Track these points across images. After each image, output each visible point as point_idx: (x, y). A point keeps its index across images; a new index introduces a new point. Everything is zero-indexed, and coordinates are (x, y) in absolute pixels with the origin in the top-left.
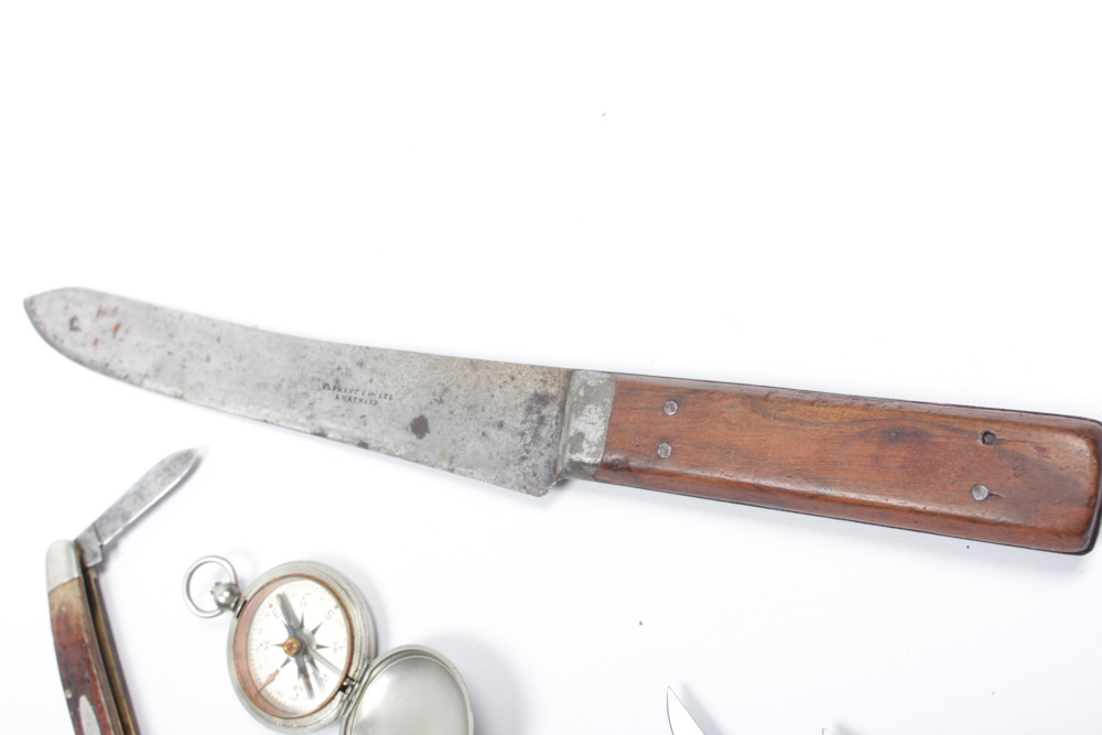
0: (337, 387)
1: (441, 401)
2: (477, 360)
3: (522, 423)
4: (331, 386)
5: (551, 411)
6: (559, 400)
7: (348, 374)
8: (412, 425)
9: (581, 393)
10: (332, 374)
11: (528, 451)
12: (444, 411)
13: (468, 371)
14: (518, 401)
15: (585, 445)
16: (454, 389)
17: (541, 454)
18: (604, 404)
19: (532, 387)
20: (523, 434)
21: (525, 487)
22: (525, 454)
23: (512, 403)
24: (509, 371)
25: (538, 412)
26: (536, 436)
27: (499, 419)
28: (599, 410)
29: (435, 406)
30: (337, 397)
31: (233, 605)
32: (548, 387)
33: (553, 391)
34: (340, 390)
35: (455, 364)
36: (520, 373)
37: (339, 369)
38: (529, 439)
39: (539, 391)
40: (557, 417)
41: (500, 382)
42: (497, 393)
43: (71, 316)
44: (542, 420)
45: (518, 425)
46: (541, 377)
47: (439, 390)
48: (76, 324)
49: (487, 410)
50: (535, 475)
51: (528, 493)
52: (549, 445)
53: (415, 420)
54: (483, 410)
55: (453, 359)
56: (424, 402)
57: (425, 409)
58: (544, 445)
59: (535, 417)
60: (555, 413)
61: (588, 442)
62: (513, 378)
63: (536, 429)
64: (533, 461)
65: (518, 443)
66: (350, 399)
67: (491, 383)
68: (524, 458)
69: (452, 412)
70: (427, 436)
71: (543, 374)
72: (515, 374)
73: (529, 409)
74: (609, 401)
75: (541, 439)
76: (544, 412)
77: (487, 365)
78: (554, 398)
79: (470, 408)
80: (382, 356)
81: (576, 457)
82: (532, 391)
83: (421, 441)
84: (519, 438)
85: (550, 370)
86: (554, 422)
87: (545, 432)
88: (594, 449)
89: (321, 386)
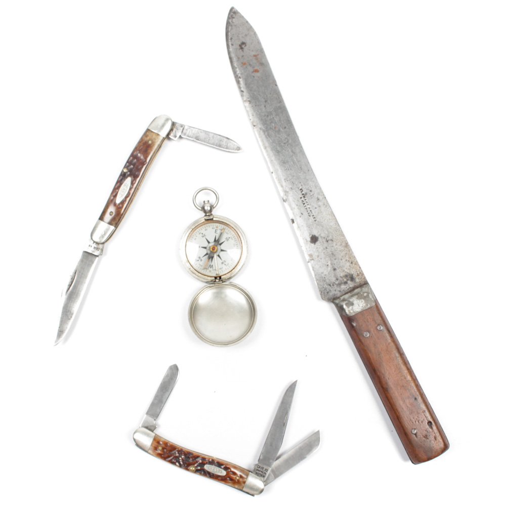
0: (304, 195)
1: (327, 241)
2: (349, 245)
3: (341, 277)
4: (303, 193)
5: (351, 284)
6: (356, 284)
7: (312, 196)
8: (312, 236)
9: (365, 294)
10: (307, 189)
11: (333, 285)
12: (326, 244)
13: (344, 244)
14: (346, 270)
15: (351, 307)
16: (334, 244)
17: (335, 290)
18: (367, 305)
19: (353, 272)
20: (337, 279)
21: (322, 292)
22: (332, 285)
23: (344, 269)
24: (353, 260)
25: (348, 280)
26: (340, 284)
27: (336, 267)
28: (364, 305)
29: (324, 240)
30: (301, 198)
31: (208, 214)
32: (357, 277)
33: (357, 280)
34: (304, 197)
35: (342, 237)
36: (355, 264)
37: (311, 191)
38: (337, 283)
39: (354, 275)
40: (350, 288)
41: (348, 259)
42: (344, 260)
43: (244, 41)
44: (346, 283)
45: (339, 276)
46: (359, 273)
47: (330, 237)
48: (243, 46)
49: (337, 261)
50: (328, 293)
51: (321, 294)
52: (340, 291)
53: (315, 236)
54: (335, 259)
55: (343, 235)
56: (323, 235)
57: (321, 237)
58: (339, 289)
59: (345, 280)
60: (351, 286)
61: (352, 308)
62: (352, 263)
63: (342, 283)
64: (332, 289)
65: (334, 279)
66: (304, 204)
67: (345, 256)
68: (330, 285)
69: (326, 248)
70: (313, 245)
71: (360, 273)
72: (353, 263)
73: (346, 276)
74: (369, 306)
75: (340, 287)
76: (349, 282)
77: (350, 250)
78: (355, 282)
79: (333, 254)
80: (326, 206)
81: (345, 307)
82: (352, 273)
83: (310, 243)
84: (335, 279)
85: (363, 274)
86: (348, 288)
87: (343, 287)
88: (352, 311)
89: (300, 188)
